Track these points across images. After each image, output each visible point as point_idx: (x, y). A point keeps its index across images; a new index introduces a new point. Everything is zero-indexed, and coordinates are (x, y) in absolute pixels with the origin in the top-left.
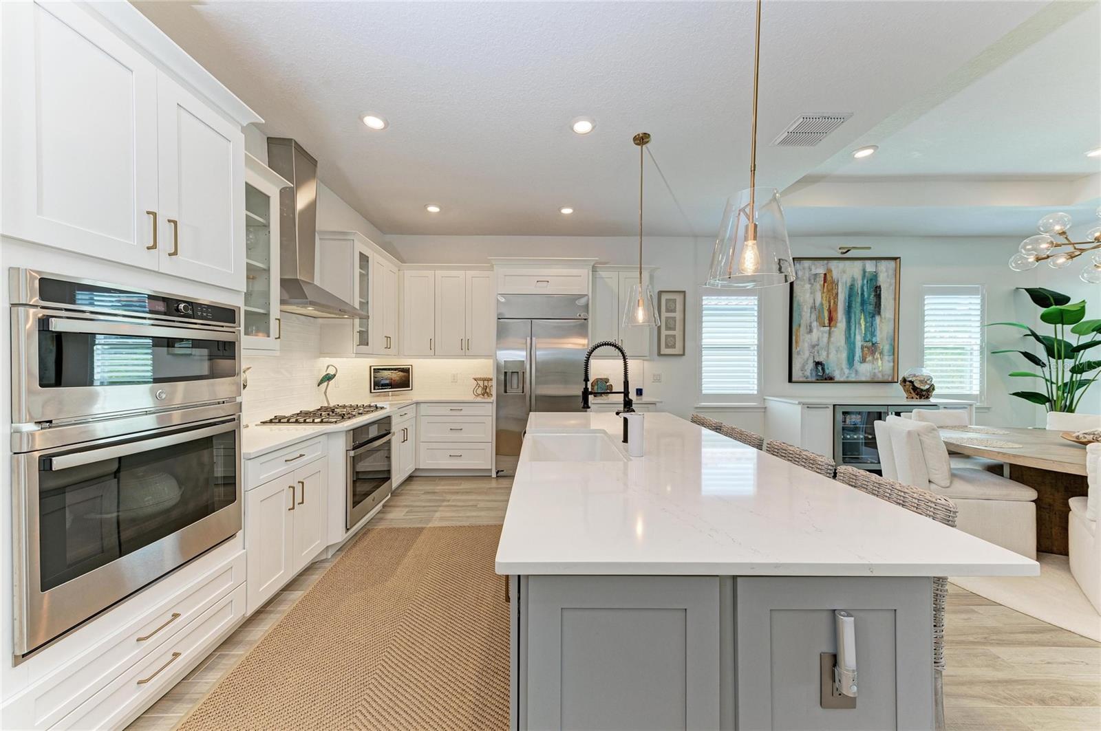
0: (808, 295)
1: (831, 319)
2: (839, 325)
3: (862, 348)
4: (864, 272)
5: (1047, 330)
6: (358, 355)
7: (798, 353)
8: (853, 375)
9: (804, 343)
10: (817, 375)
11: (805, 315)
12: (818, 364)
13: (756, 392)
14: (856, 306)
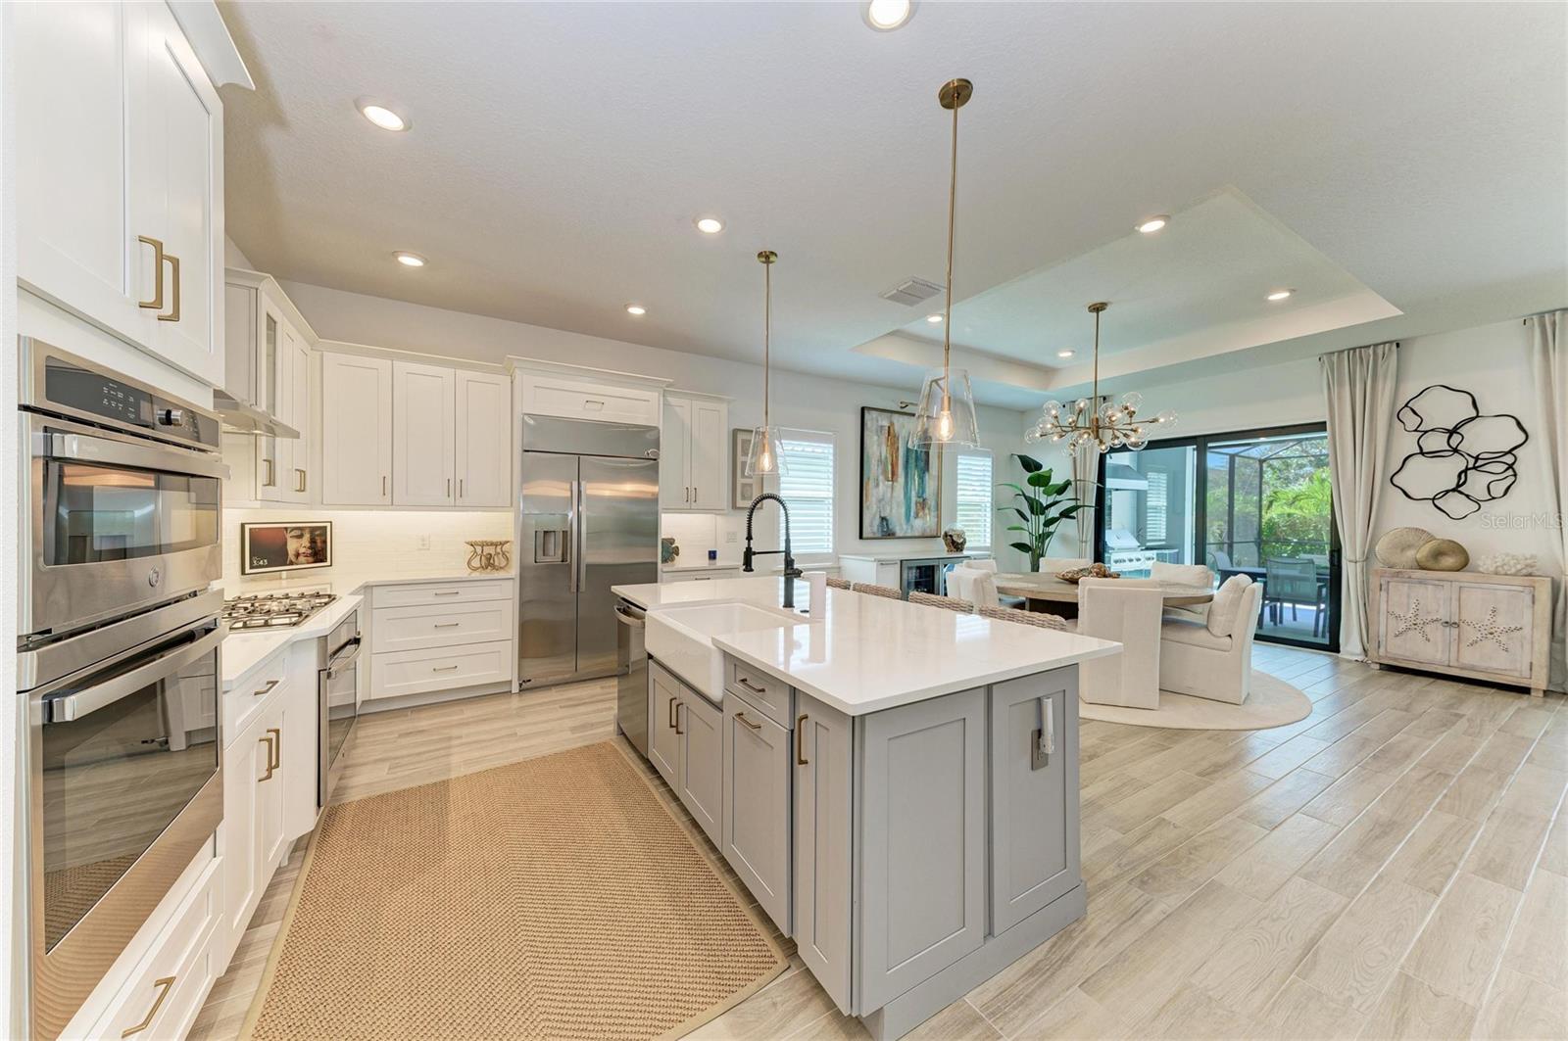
0: (875, 447)
1: (893, 474)
2: (899, 479)
3: (916, 503)
5: (1030, 491)
7: (868, 508)
8: (909, 531)
9: (873, 494)
10: (883, 531)
11: (873, 469)
12: (883, 519)
13: (831, 551)
14: (912, 461)
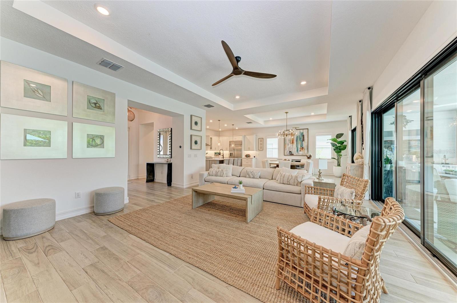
1: (293, 142)
2: (295, 143)
3: (300, 148)
4: (300, 132)
6: (210, 150)
7: (286, 149)
8: (298, 154)
9: (287, 147)
10: (290, 154)
11: (287, 142)
12: (290, 152)
13: (277, 157)
14: (298, 140)
